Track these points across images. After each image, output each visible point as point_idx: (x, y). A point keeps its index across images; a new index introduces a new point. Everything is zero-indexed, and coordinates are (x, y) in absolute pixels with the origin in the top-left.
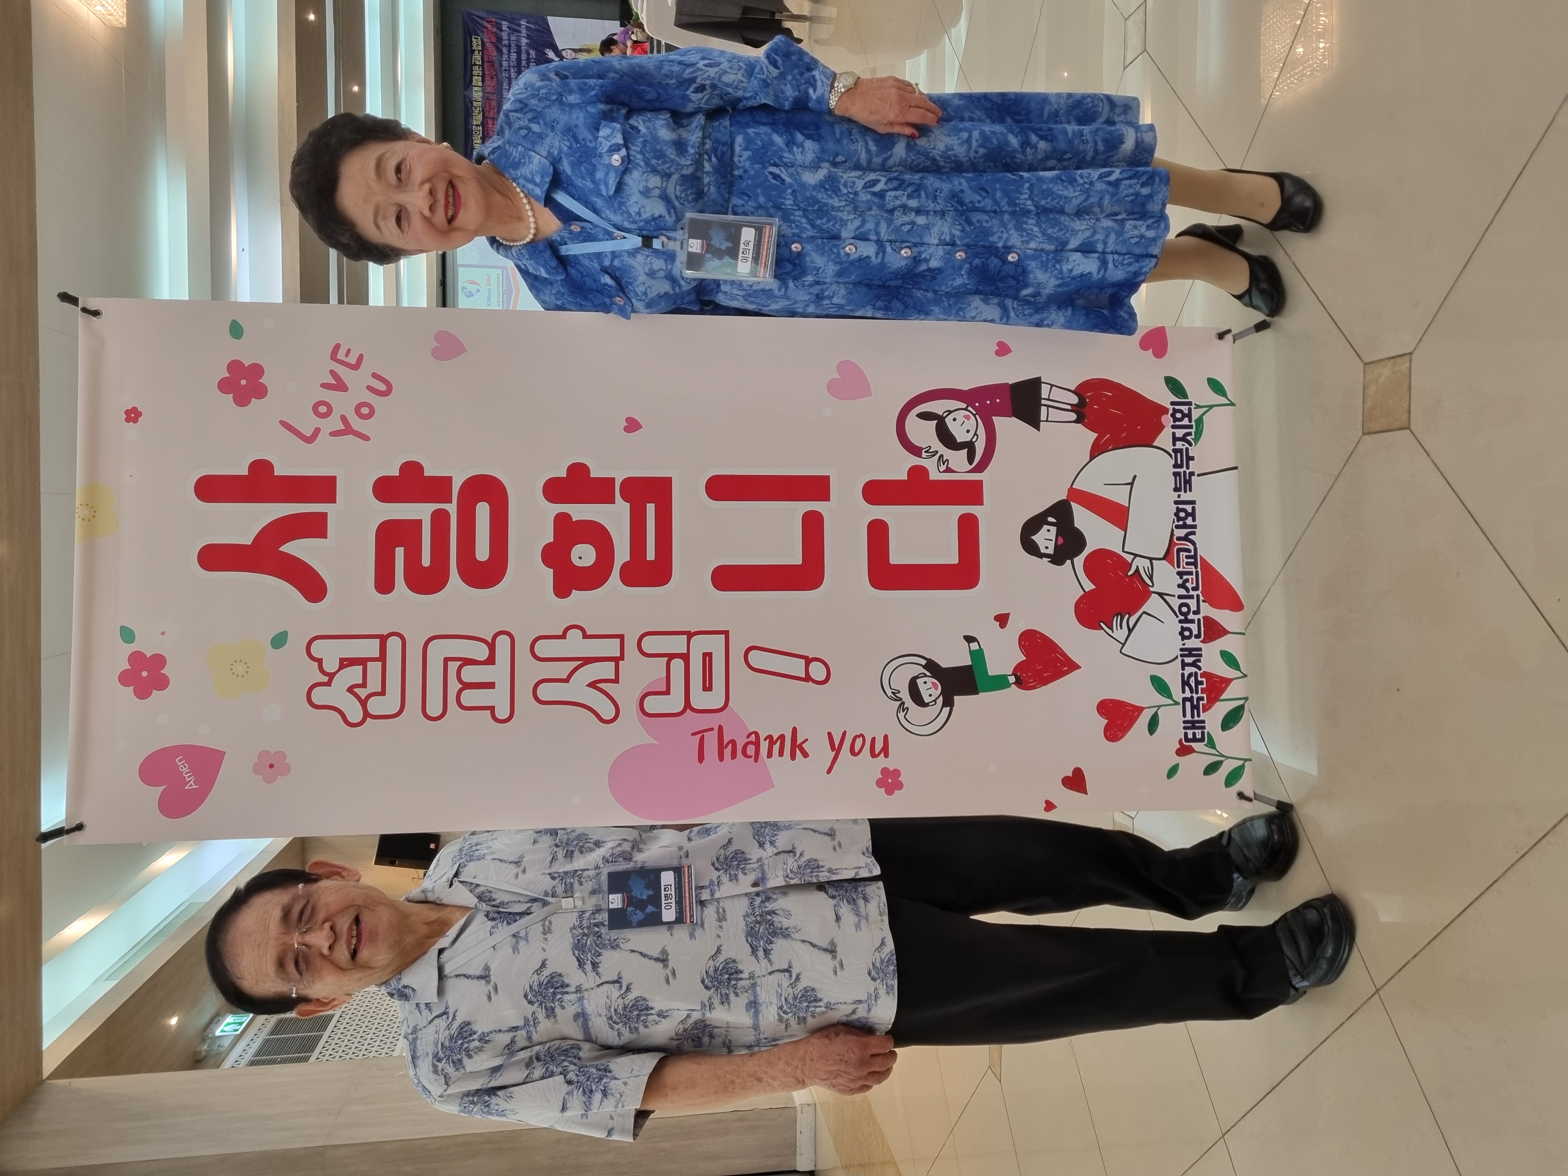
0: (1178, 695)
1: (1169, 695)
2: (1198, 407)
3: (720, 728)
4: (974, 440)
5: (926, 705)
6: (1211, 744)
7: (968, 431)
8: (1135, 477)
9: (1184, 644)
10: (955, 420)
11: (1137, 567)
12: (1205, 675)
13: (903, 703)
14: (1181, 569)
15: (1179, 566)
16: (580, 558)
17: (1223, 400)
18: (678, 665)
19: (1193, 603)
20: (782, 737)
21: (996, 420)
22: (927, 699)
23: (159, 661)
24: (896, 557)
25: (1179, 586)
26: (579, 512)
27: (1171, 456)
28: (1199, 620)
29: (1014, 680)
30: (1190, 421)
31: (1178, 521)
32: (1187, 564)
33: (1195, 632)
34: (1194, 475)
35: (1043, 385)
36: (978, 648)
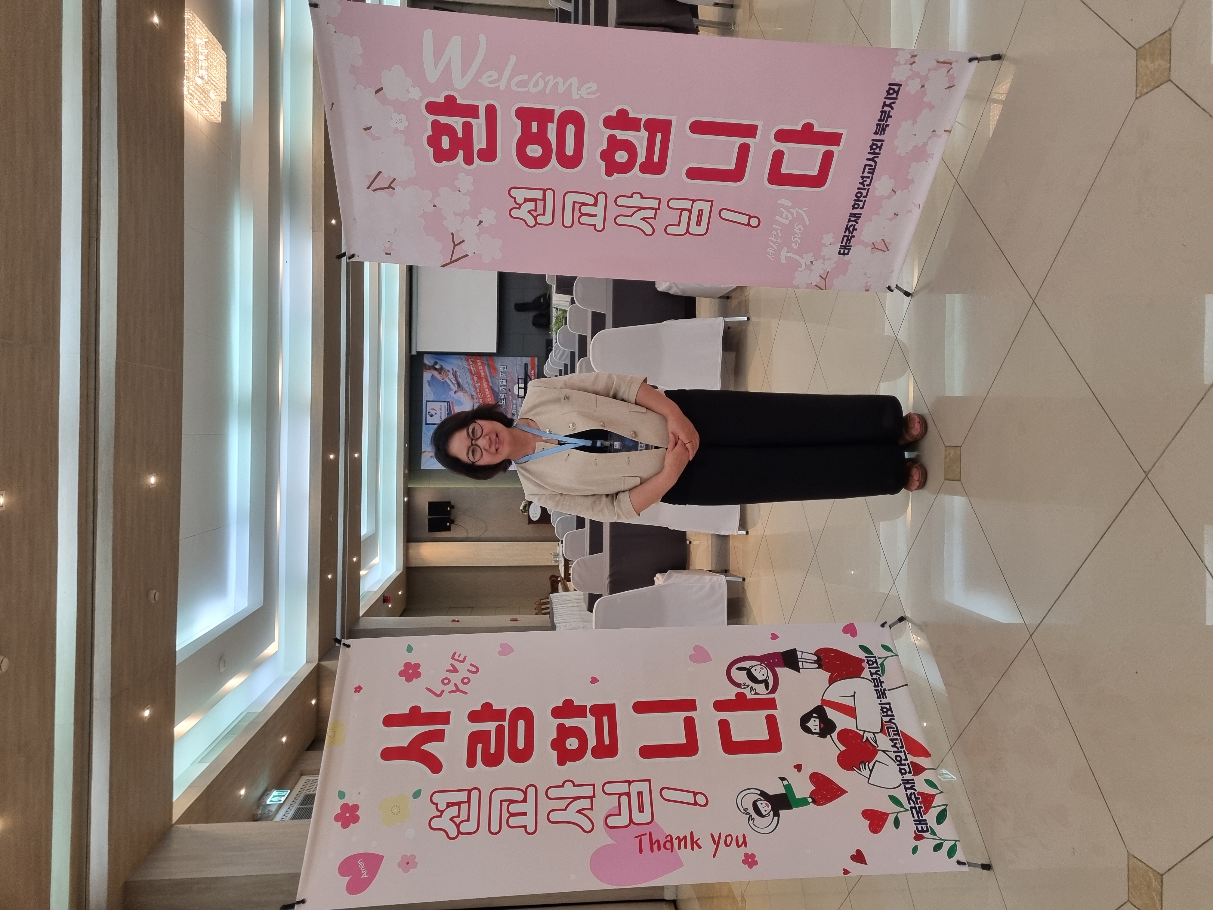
0: (908, 806)
1: (902, 806)
2: (879, 658)
3: (650, 833)
4: (767, 679)
5: (764, 816)
6: (933, 833)
7: (763, 675)
8: (855, 693)
9: (903, 777)
10: (756, 670)
11: (867, 737)
12: (919, 793)
13: (751, 815)
14: (891, 738)
15: (890, 736)
16: (571, 745)
17: (892, 654)
18: (624, 799)
20: (685, 837)
21: (777, 669)
22: (764, 813)
23: (356, 807)
24: (736, 737)
25: (892, 746)
26: (569, 722)
27: (872, 682)
28: (908, 764)
29: (811, 801)
30: (877, 665)
31: (883, 713)
32: (894, 734)
34: (886, 690)
35: (798, 652)
36: (788, 783)
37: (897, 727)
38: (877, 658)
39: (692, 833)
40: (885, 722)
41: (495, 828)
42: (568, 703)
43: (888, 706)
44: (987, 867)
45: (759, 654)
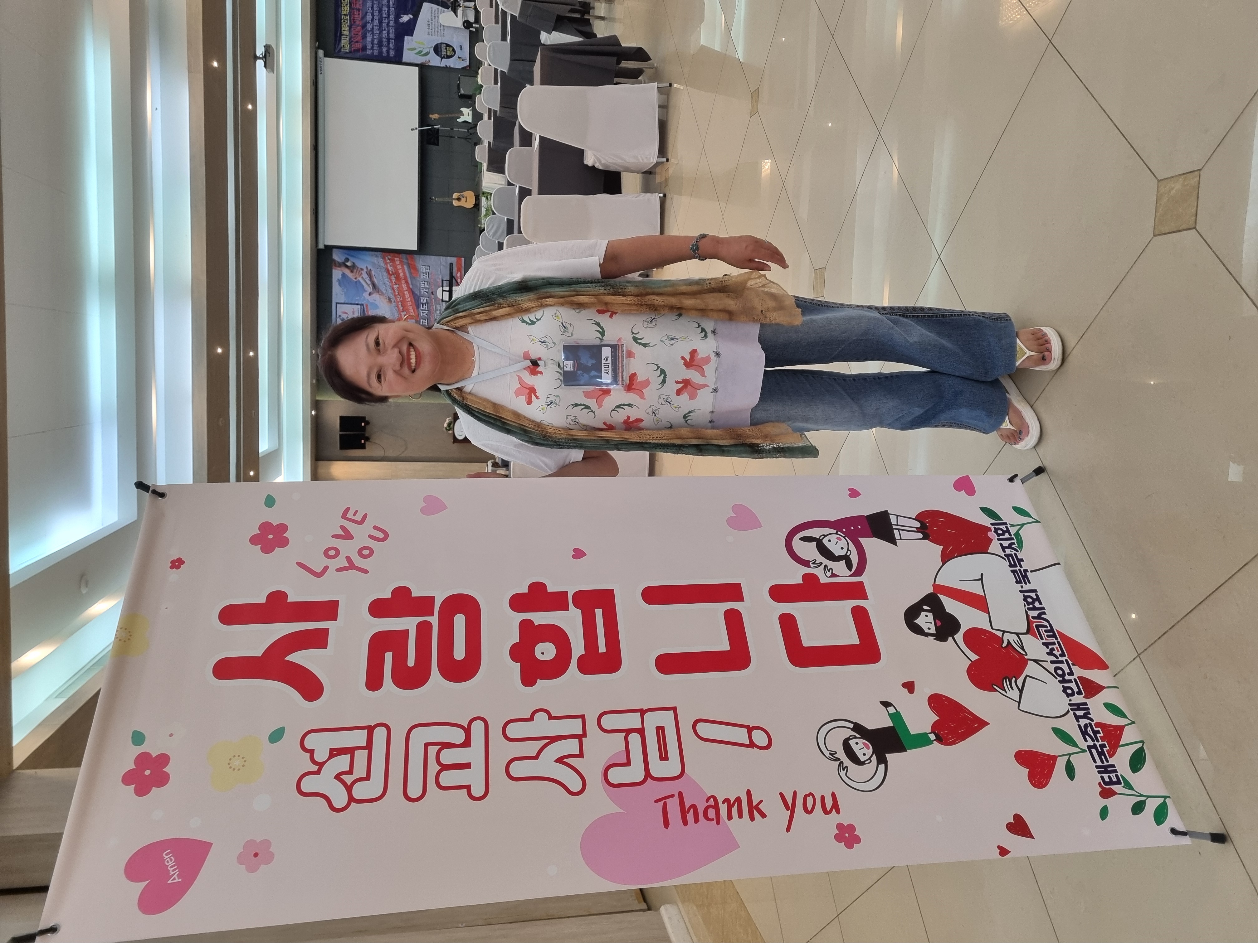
0: (1083, 745)
1: (1075, 745)
2: (1012, 526)
3: (680, 794)
4: (848, 554)
5: (862, 763)
6: (1128, 786)
7: (842, 548)
8: (982, 575)
9: (1070, 700)
10: (829, 541)
11: (1008, 640)
12: (1097, 725)
13: (842, 763)
14: (1044, 641)
15: (1042, 639)
16: (543, 653)
17: (1029, 520)
18: (635, 739)
19: (1064, 666)
20: (738, 800)
21: (863, 541)
22: (862, 759)
23: (164, 759)
24: (809, 640)
25: (1048, 654)
26: (539, 618)
27: (1005, 559)
28: (1075, 680)
29: (935, 738)
30: (1010, 535)
31: (1028, 605)
32: (1048, 636)
33: (1076, 690)
34: (1028, 572)
35: (890, 515)
36: (895, 711)
37: (1050, 625)
38: (1009, 526)
39: (749, 793)
40: (1033, 617)
41: (415, 790)
42: (537, 588)
43: (1033, 595)
44: (1219, 838)
45: (833, 517)
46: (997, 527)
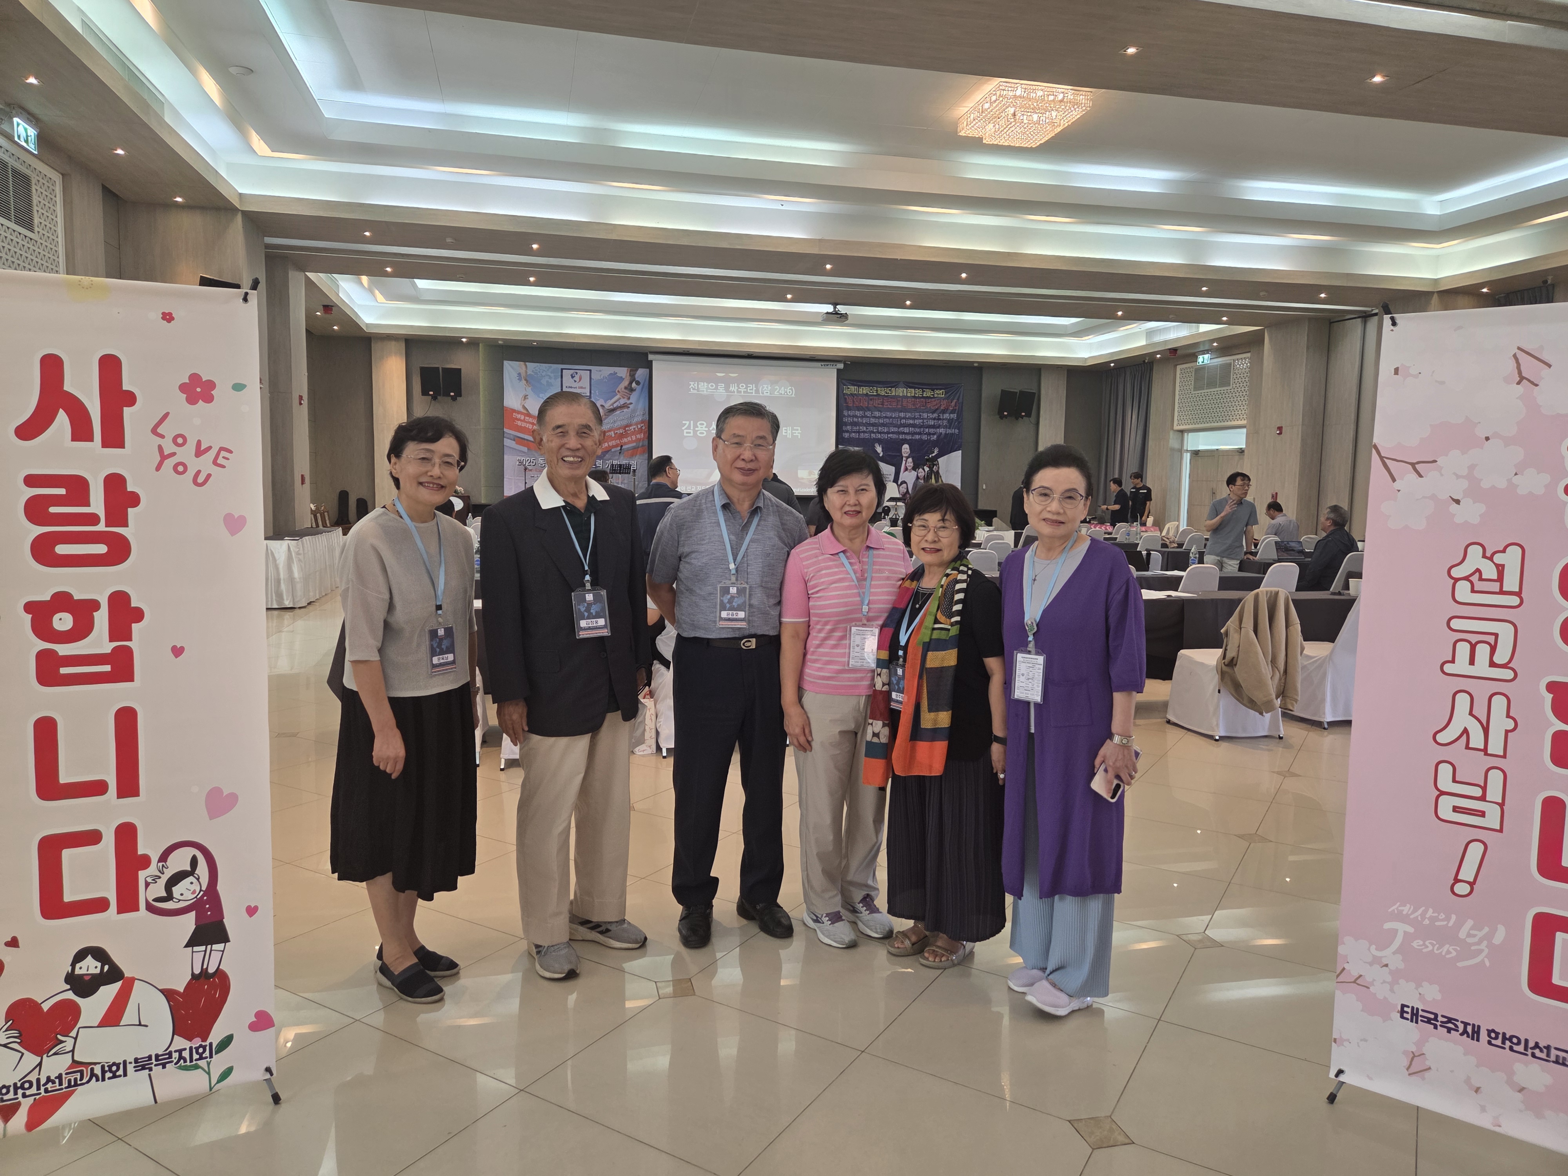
2: (209, 1064)
4: (174, 900)
7: (182, 895)
8: (146, 1026)
10: (192, 883)
11: (66, 1041)
16: (60, 619)
17: (214, 1082)
21: (192, 915)
25: (48, 1077)
26: (101, 617)
27: (166, 1050)
28: (17, 1098)
30: (196, 1060)
31: (108, 1066)
35: (223, 944)
38: (208, 1060)
42: (137, 615)
45: (221, 888)
46: (208, 1048)
